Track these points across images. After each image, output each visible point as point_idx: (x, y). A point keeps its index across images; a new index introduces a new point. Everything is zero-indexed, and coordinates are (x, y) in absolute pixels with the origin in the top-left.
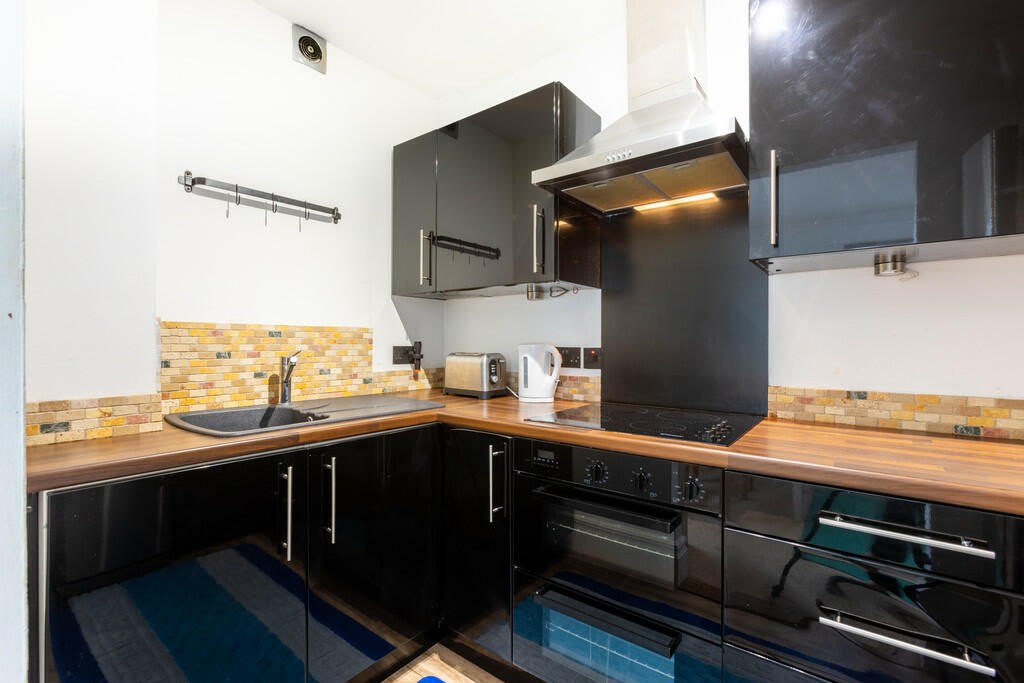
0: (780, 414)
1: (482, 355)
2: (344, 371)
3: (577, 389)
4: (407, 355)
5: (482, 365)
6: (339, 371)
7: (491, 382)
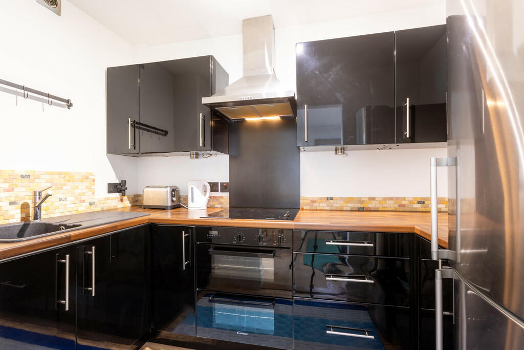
0: (305, 208)
1: (167, 187)
2: (76, 198)
3: (217, 202)
4: (118, 188)
5: (167, 192)
6: (73, 199)
7: (173, 201)
